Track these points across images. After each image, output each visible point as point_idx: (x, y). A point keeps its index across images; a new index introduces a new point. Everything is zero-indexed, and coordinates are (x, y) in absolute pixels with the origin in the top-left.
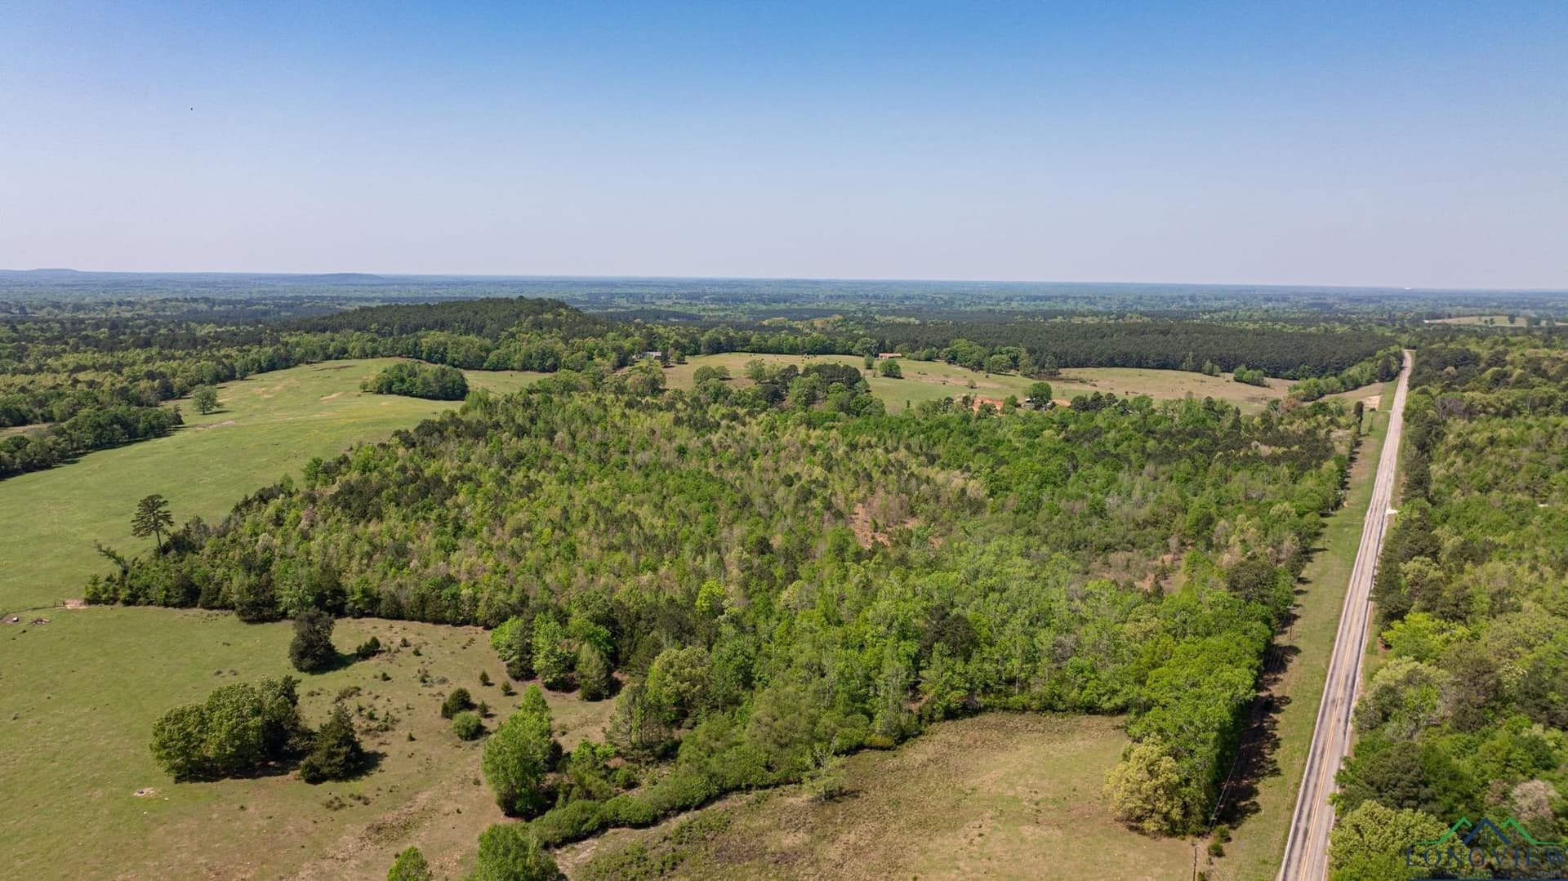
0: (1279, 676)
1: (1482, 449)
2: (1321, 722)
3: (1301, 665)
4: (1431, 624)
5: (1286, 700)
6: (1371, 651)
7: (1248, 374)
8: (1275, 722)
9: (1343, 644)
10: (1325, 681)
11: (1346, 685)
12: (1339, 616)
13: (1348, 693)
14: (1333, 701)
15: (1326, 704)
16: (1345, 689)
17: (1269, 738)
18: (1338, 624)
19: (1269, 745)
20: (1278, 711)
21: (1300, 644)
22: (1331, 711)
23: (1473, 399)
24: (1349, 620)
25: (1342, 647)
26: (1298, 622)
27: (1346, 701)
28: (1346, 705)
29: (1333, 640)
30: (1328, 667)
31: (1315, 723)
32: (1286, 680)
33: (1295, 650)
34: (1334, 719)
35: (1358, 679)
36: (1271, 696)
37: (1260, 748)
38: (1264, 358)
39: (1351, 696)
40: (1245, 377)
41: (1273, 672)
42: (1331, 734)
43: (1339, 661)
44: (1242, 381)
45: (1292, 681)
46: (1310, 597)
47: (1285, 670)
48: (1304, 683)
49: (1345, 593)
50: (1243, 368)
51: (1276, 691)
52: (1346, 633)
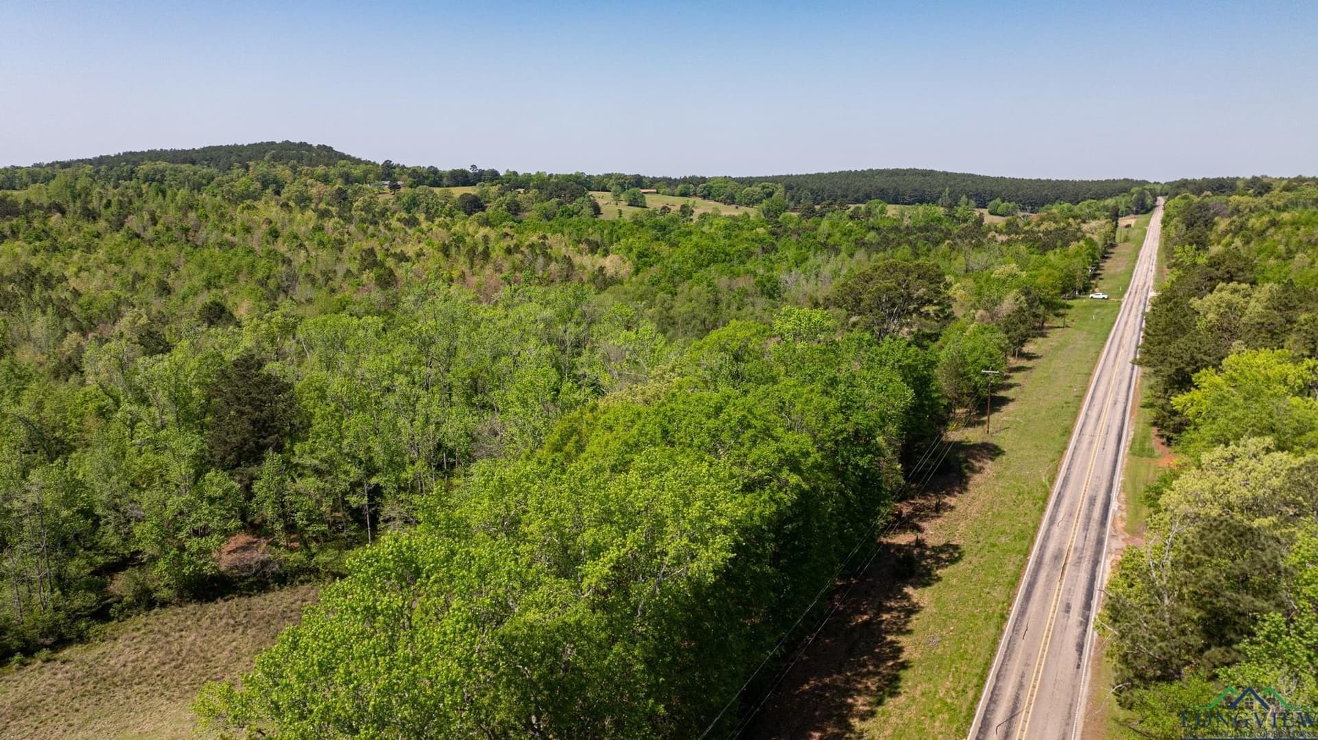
0: (948, 500)
1: (1264, 231)
2: (1023, 612)
3: (999, 477)
4: (1291, 370)
5: (951, 553)
6: (1140, 450)
7: (1003, 206)
8: (913, 610)
9: (1086, 438)
10: (1042, 510)
11: (1088, 518)
12: (1080, 398)
13: (1093, 535)
14: (1057, 557)
15: (1039, 563)
16: (1086, 528)
17: (880, 660)
18: (1079, 408)
19: (872, 684)
20: (925, 579)
21: (1002, 440)
22: (1049, 581)
23: (1240, 203)
24: (1097, 402)
25: (1084, 445)
26: (1011, 407)
27: (1088, 554)
28: (1086, 565)
29: (1068, 432)
30: (1052, 481)
31: (1004, 618)
32: (961, 507)
33: (993, 451)
34: (1055, 604)
35: (1114, 505)
36: (920, 544)
37: (848, 692)
38: (1020, 193)
39: (1100, 542)
40: (999, 211)
41: (937, 492)
42: (1043, 645)
43: (1075, 471)
44: (997, 215)
45: (973, 511)
46: (1035, 374)
47: (964, 489)
48: (999, 515)
49: (1092, 369)
50: (998, 201)
51: (933, 533)
52: (1092, 421)
